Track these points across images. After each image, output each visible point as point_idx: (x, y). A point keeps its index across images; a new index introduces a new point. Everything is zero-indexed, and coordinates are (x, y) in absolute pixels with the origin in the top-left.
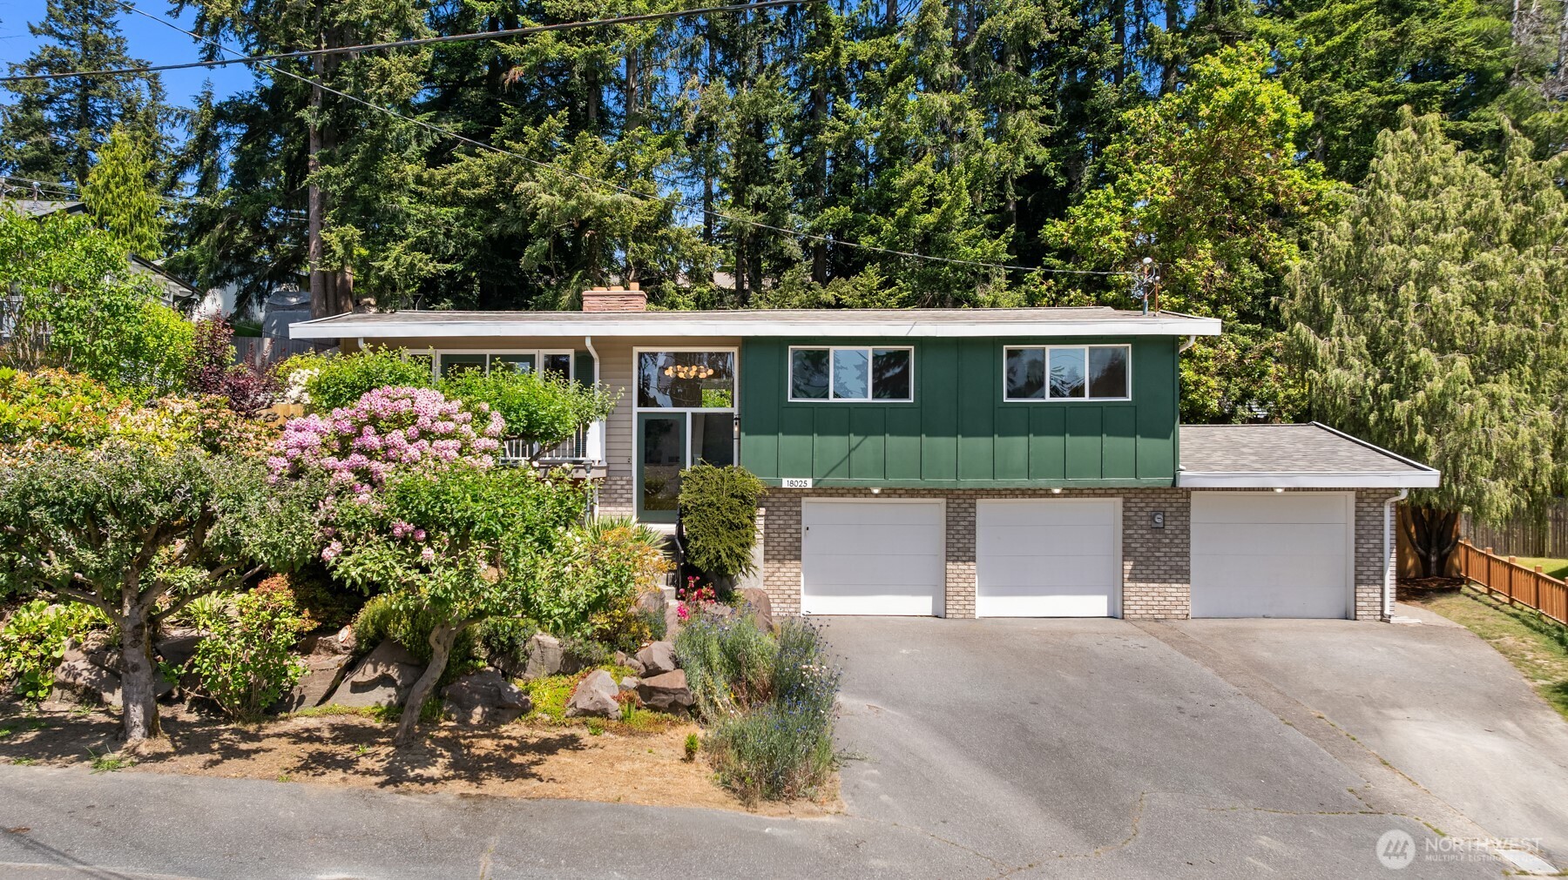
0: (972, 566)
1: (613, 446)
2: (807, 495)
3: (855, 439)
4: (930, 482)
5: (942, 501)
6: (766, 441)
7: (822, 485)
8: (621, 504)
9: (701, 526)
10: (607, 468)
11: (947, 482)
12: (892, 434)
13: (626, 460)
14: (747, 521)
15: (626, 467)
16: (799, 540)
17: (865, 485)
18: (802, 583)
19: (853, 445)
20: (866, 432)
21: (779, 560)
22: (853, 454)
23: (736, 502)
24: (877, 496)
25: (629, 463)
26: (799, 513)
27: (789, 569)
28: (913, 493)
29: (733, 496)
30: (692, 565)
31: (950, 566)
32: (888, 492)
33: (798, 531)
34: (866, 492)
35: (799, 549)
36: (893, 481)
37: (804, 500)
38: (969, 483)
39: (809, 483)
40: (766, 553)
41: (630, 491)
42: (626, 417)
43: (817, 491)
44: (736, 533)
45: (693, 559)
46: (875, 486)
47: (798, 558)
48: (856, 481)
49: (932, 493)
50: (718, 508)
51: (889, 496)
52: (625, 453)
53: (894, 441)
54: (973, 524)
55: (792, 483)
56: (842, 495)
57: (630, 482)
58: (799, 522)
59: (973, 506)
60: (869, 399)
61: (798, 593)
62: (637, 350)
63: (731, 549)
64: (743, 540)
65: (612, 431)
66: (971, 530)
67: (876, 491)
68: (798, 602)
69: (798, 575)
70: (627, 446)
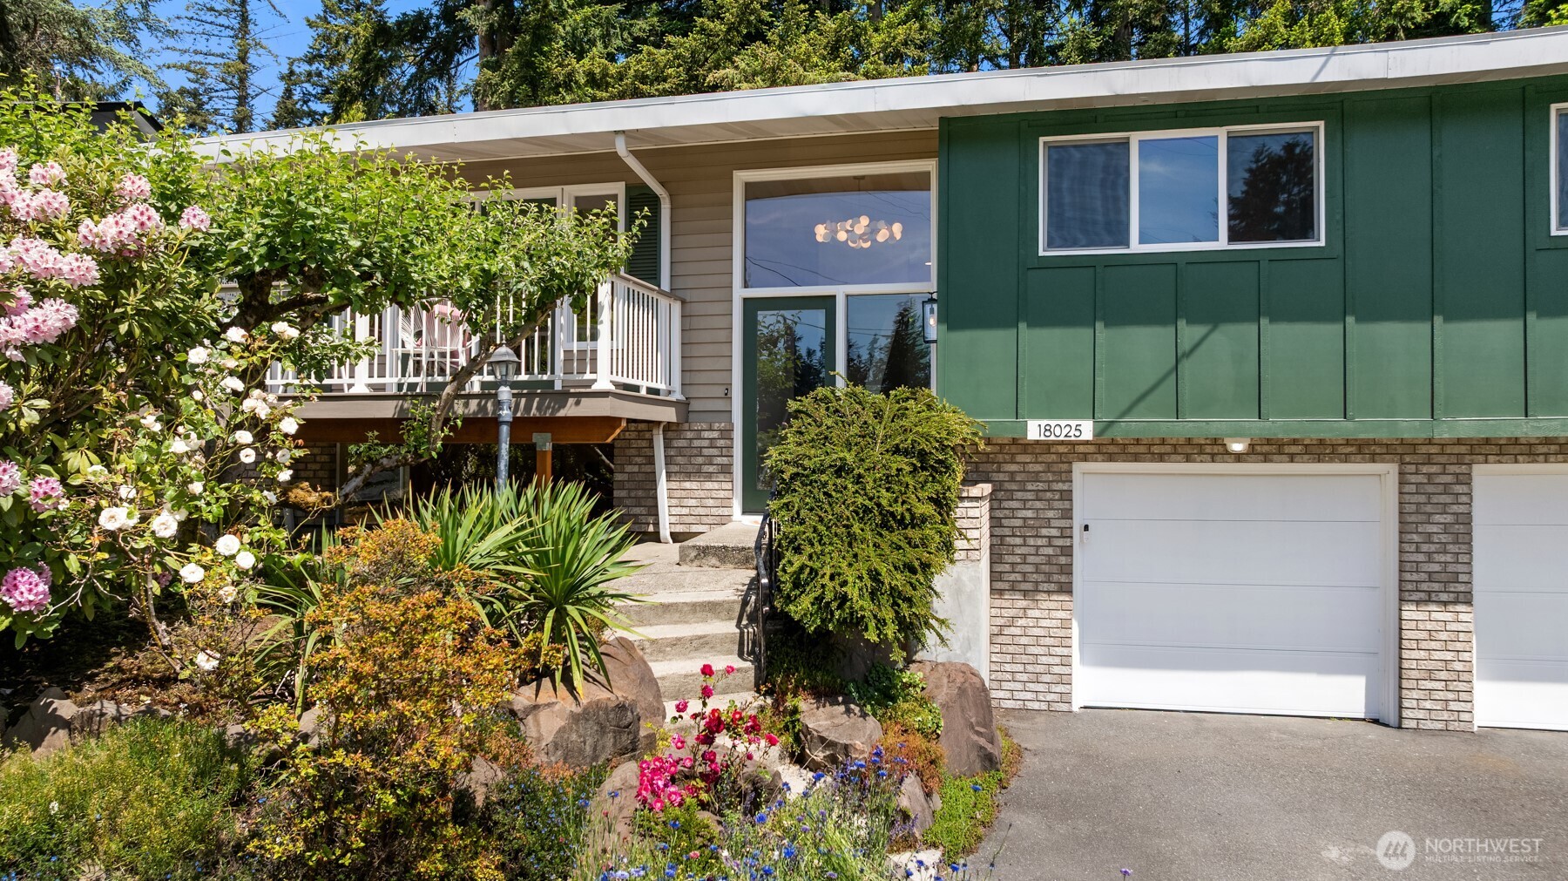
0: (1465, 614)
1: (696, 364)
2: (1085, 457)
3: (1190, 333)
4: (1364, 426)
5: (1390, 470)
6: (992, 343)
7: (1118, 433)
8: (709, 477)
9: (811, 520)
10: (683, 407)
11: (1410, 425)
12: (1274, 319)
13: (720, 392)
14: (928, 509)
15: (720, 405)
16: (1068, 551)
17: (1213, 431)
18: (1075, 642)
19: (1185, 345)
20: (1215, 314)
21: (1025, 593)
22: (1186, 366)
23: (901, 462)
24: (1239, 458)
25: (727, 396)
26: (1067, 496)
27: (1047, 611)
28: (1321, 450)
29: (897, 450)
30: (786, 616)
31: (1410, 612)
32: (1267, 449)
33: (1066, 533)
34: (1214, 449)
35: (1067, 570)
36: (1278, 425)
37: (1079, 468)
38: (1466, 426)
39: (1087, 430)
40: (995, 576)
41: (727, 451)
42: (718, 308)
43: (1107, 448)
44: (895, 537)
45: (789, 600)
46: (1237, 435)
47: (1066, 589)
48: (1193, 425)
49: (1364, 450)
50: (858, 479)
51: (1266, 458)
52: (718, 378)
53: (1281, 336)
54: (1466, 520)
55: (1048, 429)
56: (1161, 458)
57: (727, 433)
58: (1067, 514)
59: (1466, 480)
60: (1222, 243)
61: (1066, 661)
62: (741, 177)
63: (875, 576)
64: (911, 555)
65: (695, 336)
66: (1461, 532)
67: (1238, 447)
68: (1065, 679)
69: (1065, 625)
70: (721, 364)
